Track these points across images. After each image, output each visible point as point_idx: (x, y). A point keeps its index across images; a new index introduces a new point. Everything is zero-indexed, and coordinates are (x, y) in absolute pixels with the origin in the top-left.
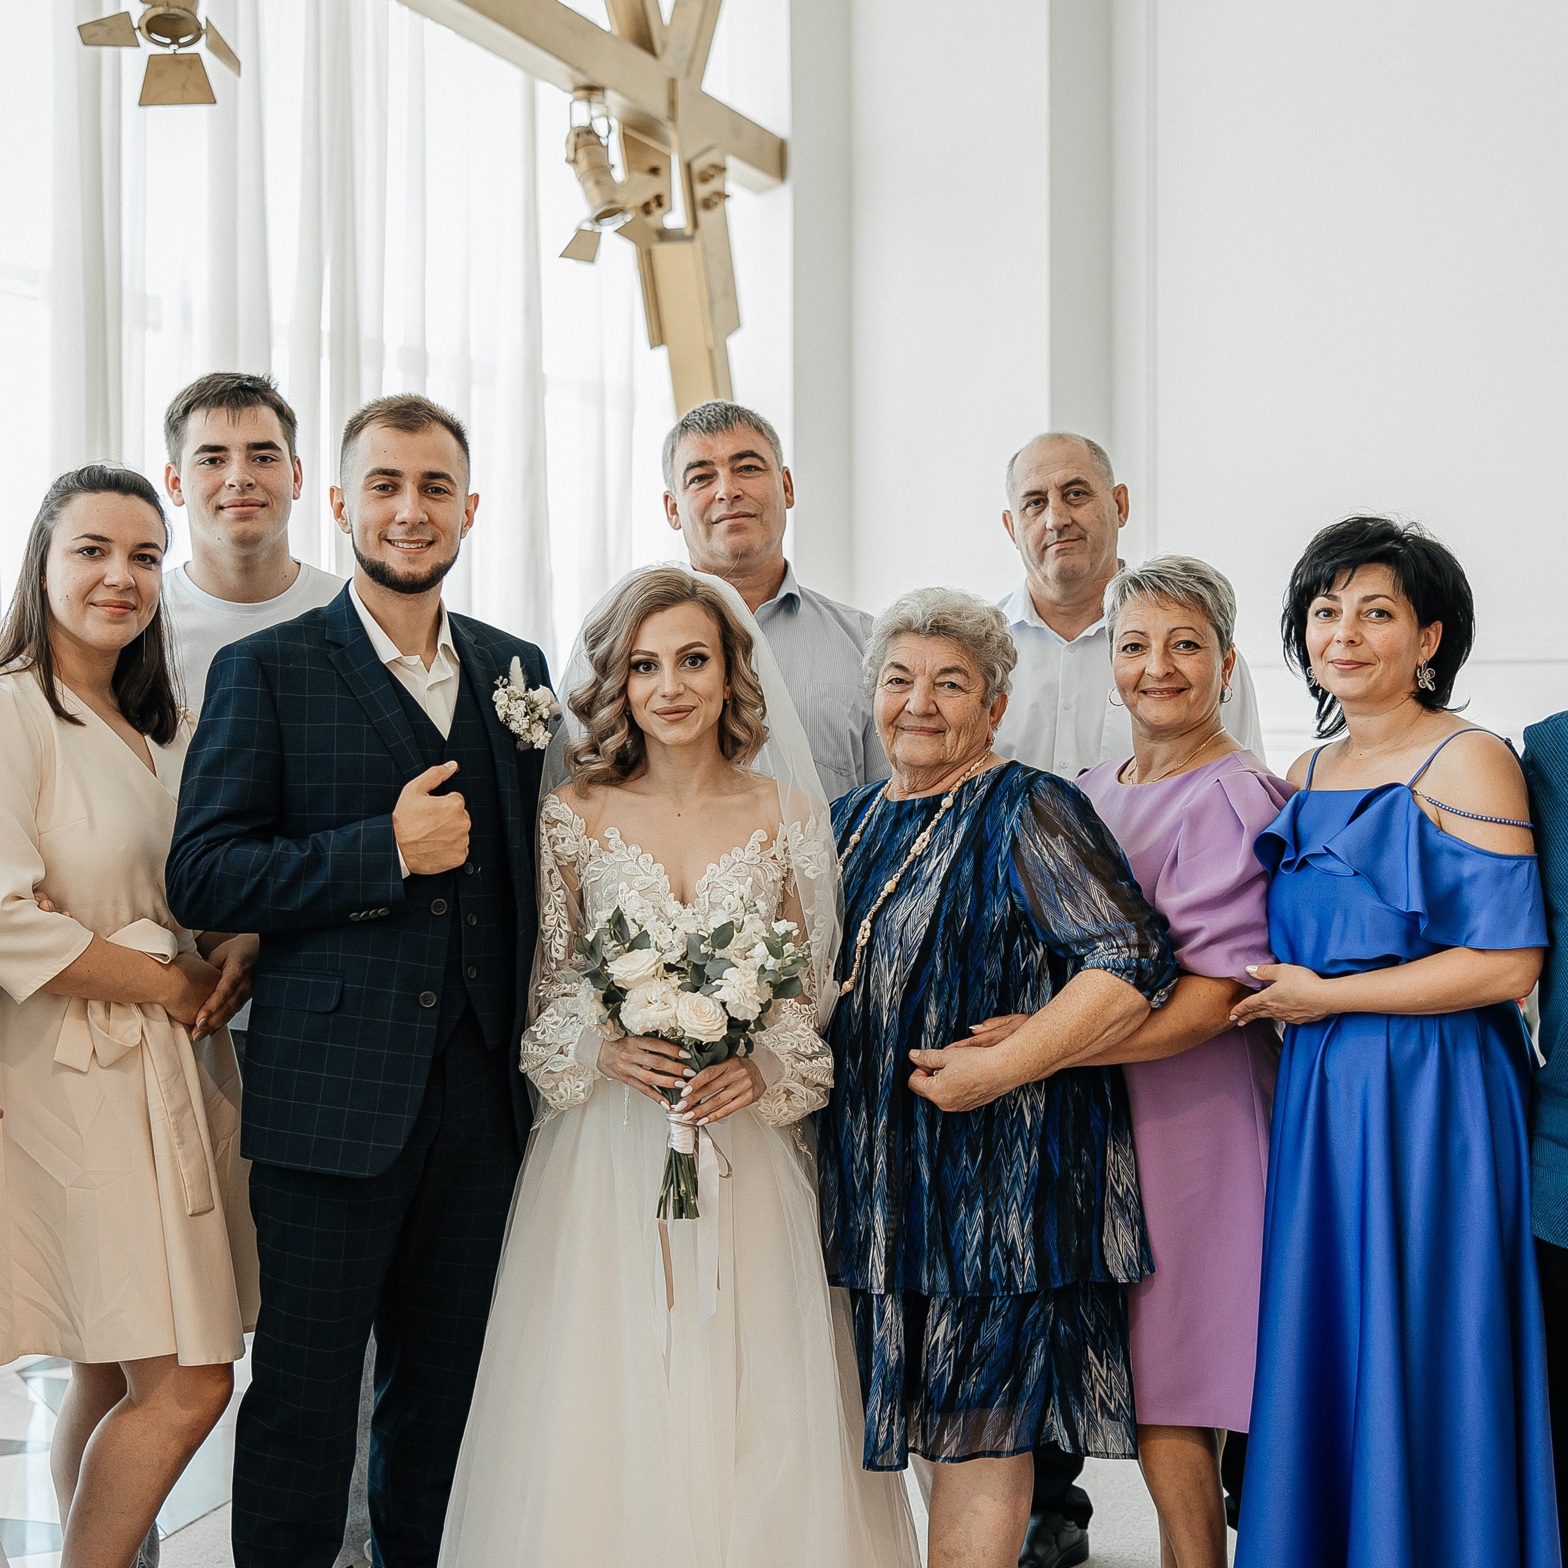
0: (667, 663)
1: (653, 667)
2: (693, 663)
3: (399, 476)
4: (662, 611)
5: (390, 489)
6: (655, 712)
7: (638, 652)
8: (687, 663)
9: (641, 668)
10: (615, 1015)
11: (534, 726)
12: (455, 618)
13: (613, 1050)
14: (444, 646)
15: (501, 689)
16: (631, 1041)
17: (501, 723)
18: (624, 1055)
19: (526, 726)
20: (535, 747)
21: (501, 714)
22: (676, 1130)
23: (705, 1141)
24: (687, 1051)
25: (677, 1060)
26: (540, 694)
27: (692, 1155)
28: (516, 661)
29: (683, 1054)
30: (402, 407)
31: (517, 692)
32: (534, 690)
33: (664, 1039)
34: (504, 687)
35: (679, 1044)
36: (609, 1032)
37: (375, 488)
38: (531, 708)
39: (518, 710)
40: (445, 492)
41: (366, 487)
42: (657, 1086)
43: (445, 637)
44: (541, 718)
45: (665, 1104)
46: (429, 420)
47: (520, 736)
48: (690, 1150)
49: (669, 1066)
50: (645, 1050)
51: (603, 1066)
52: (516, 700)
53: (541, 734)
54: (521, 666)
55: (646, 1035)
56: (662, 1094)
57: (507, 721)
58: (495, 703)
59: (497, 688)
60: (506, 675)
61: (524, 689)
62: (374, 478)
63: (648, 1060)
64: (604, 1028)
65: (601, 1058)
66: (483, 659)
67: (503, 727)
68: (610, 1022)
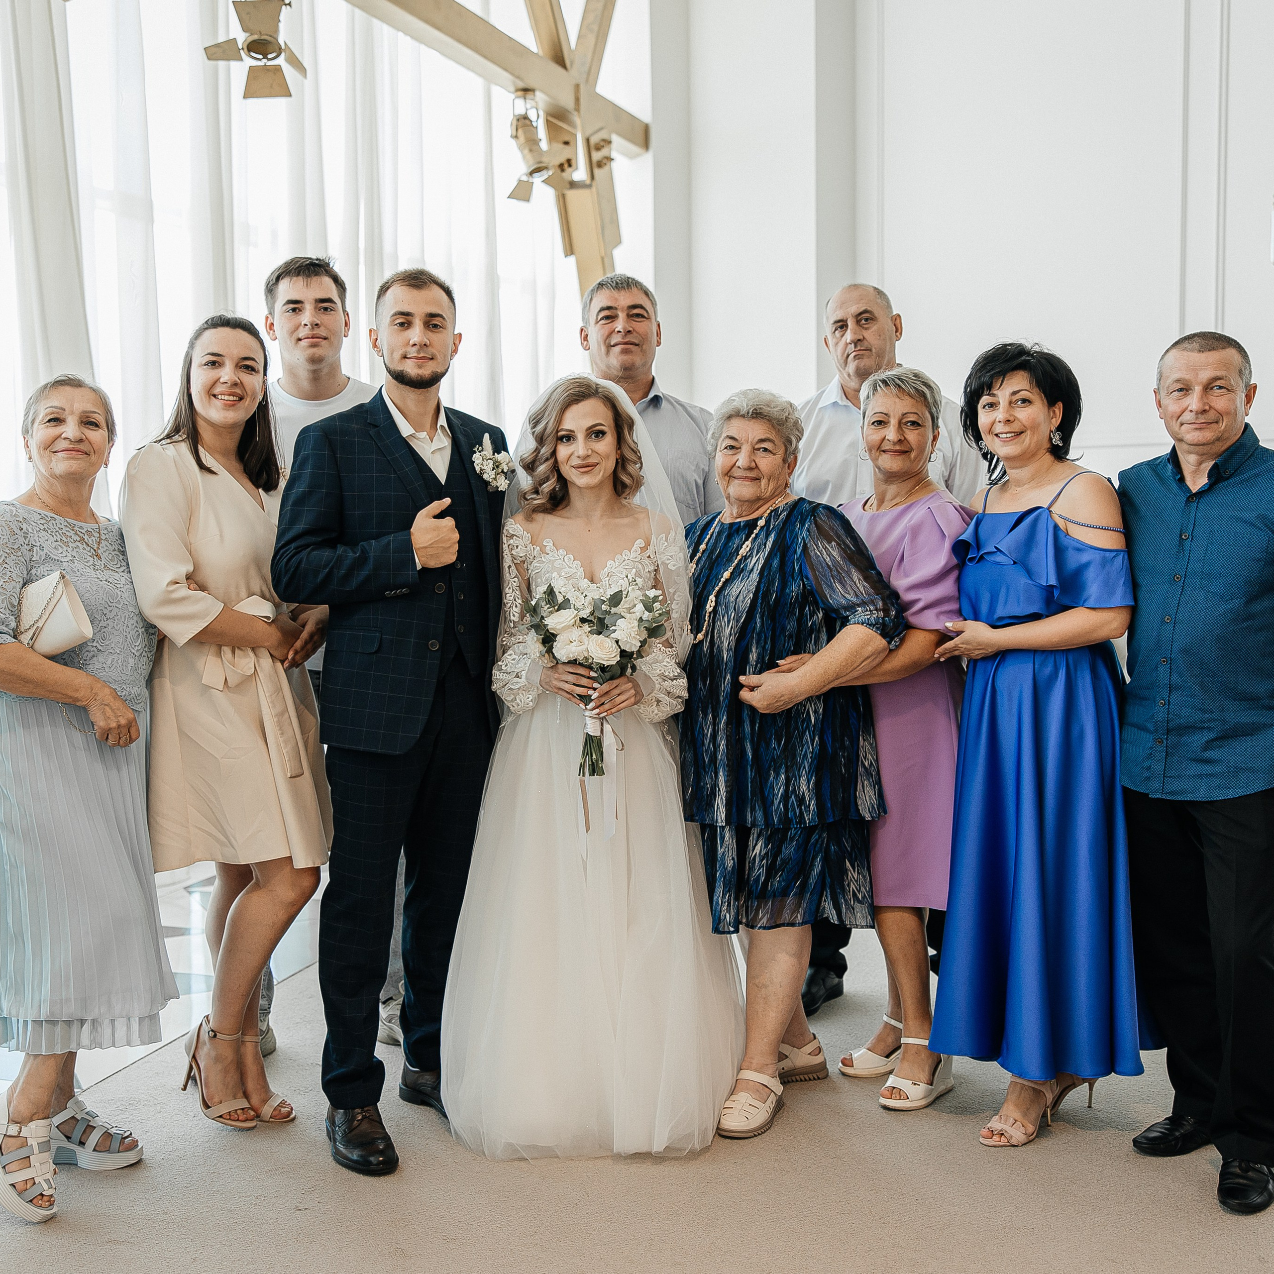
0: (580, 436)
1: (572, 439)
2: (597, 436)
3: (411, 316)
4: (577, 404)
5: (406, 325)
6: (573, 467)
7: (562, 430)
8: (593, 436)
9: (564, 440)
10: (550, 651)
11: (498, 476)
12: (447, 410)
13: (549, 673)
14: (442, 426)
15: (478, 453)
16: (560, 666)
17: (478, 474)
18: (556, 675)
19: (493, 476)
20: (499, 490)
21: (478, 469)
22: (589, 721)
23: (607, 728)
24: (595, 672)
25: (589, 678)
26: (502, 456)
27: (600, 736)
28: (487, 436)
29: (593, 674)
30: (412, 273)
31: (487, 455)
32: (498, 454)
33: (581, 664)
34: (480, 452)
35: (590, 668)
36: (547, 661)
37: (396, 325)
38: (497, 465)
39: (488, 466)
40: (441, 327)
41: (392, 324)
42: (577, 694)
43: (442, 421)
44: (503, 471)
45: (582, 706)
46: (430, 282)
47: (490, 482)
48: (598, 734)
49: (584, 682)
50: (569, 672)
51: (543, 684)
52: (487, 460)
53: (503, 481)
54: (490, 439)
55: (569, 662)
56: (580, 700)
57: (481, 473)
58: (474, 462)
59: (475, 452)
60: (481, 445)
61: (492, 454)
62: (395, 317)
63: (571, 678)
64: (543, 659)
65: (542, 679)
66: (466, 435)
67: (479, 477)
68: (546, 655)
